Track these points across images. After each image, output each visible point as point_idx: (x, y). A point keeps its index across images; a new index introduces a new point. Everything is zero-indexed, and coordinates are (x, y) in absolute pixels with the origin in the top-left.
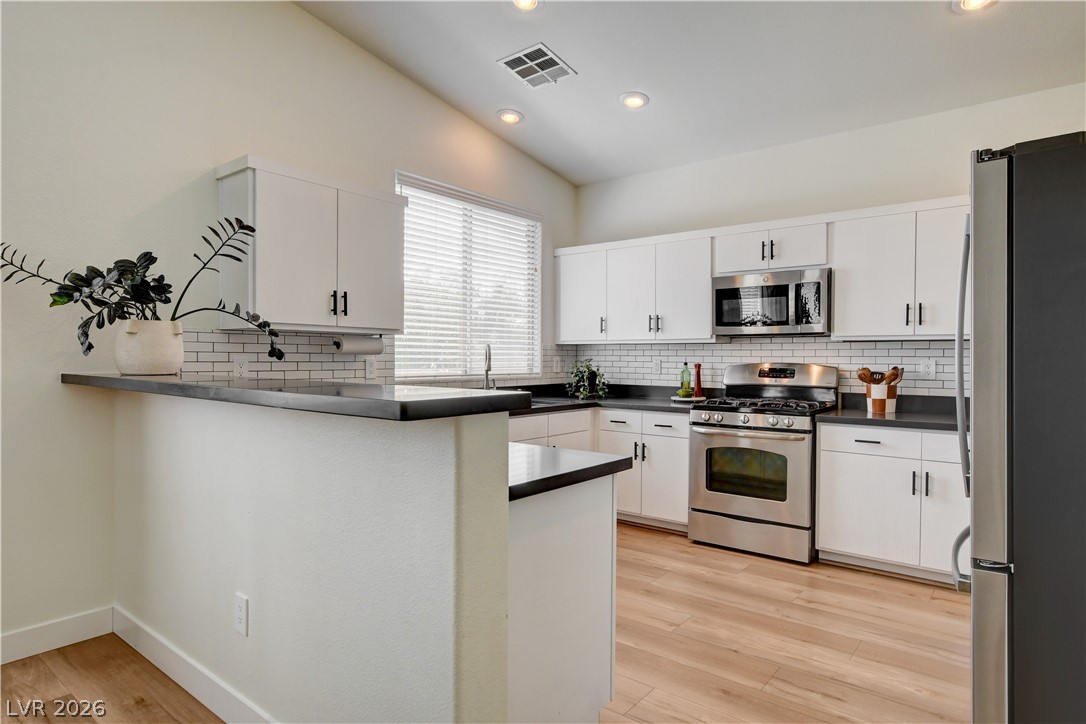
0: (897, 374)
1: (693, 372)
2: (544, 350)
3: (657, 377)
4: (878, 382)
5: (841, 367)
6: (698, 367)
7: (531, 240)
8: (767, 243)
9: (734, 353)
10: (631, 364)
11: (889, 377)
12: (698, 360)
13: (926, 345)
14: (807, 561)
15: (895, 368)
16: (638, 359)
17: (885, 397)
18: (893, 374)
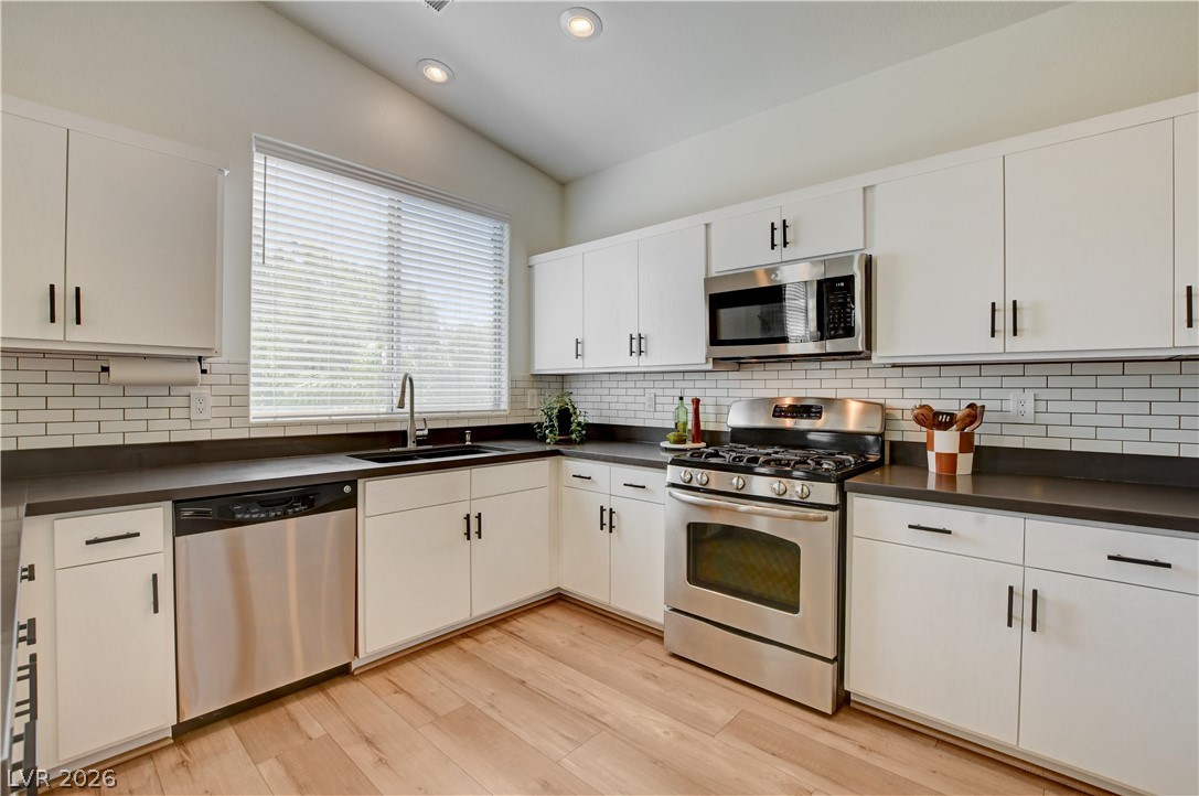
0: (975, 414)
1: (691, 409)
2: (513, 381)
3: (650, 415)
4: (945, 426)
5: (889, 403)
6: (697, 402)
7: (498, 245)
8: (779, 225)
9: (744, 384)
10: (621, 399)
11: (963, 419)
12: (697, 394)
13: (1018, 370)
14: (830, 712)
15: (971, 406)
16: (630, 392)
17: (957, 452)
18: (968, 415)
